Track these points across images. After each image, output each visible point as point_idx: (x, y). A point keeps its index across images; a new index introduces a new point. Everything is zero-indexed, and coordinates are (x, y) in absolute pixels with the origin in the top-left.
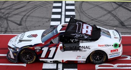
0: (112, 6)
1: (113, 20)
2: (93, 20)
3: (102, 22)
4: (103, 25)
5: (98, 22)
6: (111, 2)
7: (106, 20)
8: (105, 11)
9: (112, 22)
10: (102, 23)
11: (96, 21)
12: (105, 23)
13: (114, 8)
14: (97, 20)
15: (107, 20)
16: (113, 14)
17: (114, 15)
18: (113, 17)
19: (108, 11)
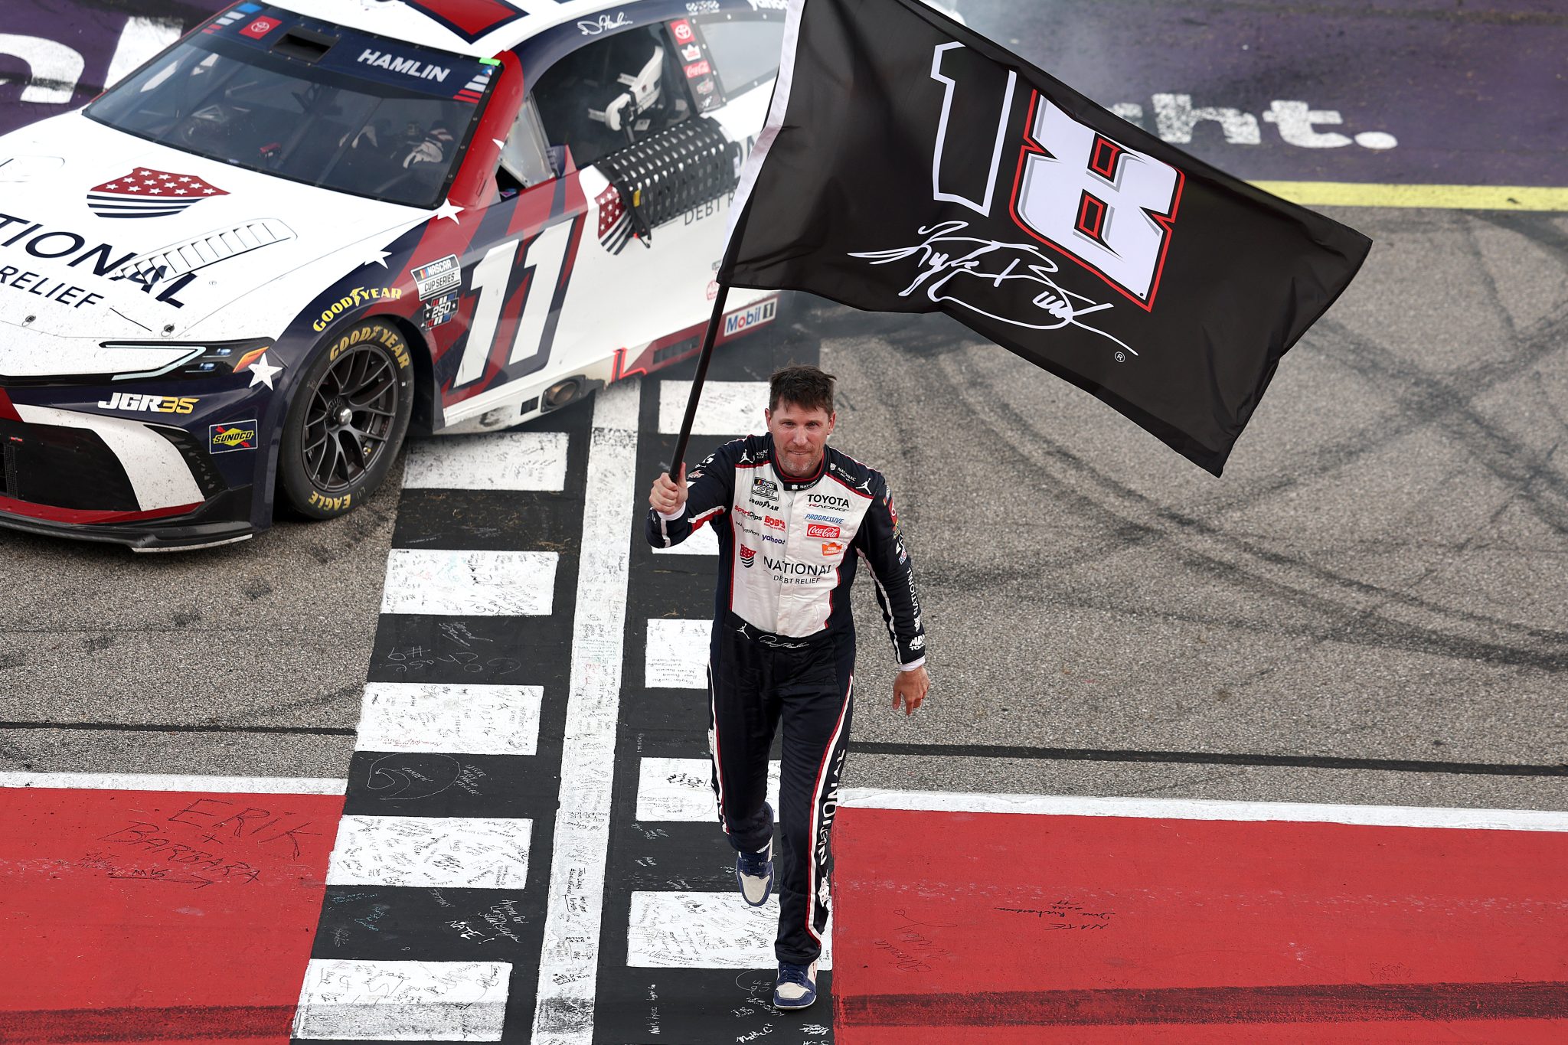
0: (1490, 283)
1: (1505, 545)
2: (1131, 534)
3: (1307, 583)
4: (1323, 622)
5: (1226, 570)
6: (1461, 216)
7: (1371, 546)
8: (1352, 387)
9: (1474, 567)
10: (1288, 594)
11: (1200, 564)
12: (1356, 601)
13: (1523, 323)
14: (1203, 529)
15: (1396, 545)
16: (1490, 429)
17: (1510, 447)
18: (1496, 491)
19: (1406, 372)
